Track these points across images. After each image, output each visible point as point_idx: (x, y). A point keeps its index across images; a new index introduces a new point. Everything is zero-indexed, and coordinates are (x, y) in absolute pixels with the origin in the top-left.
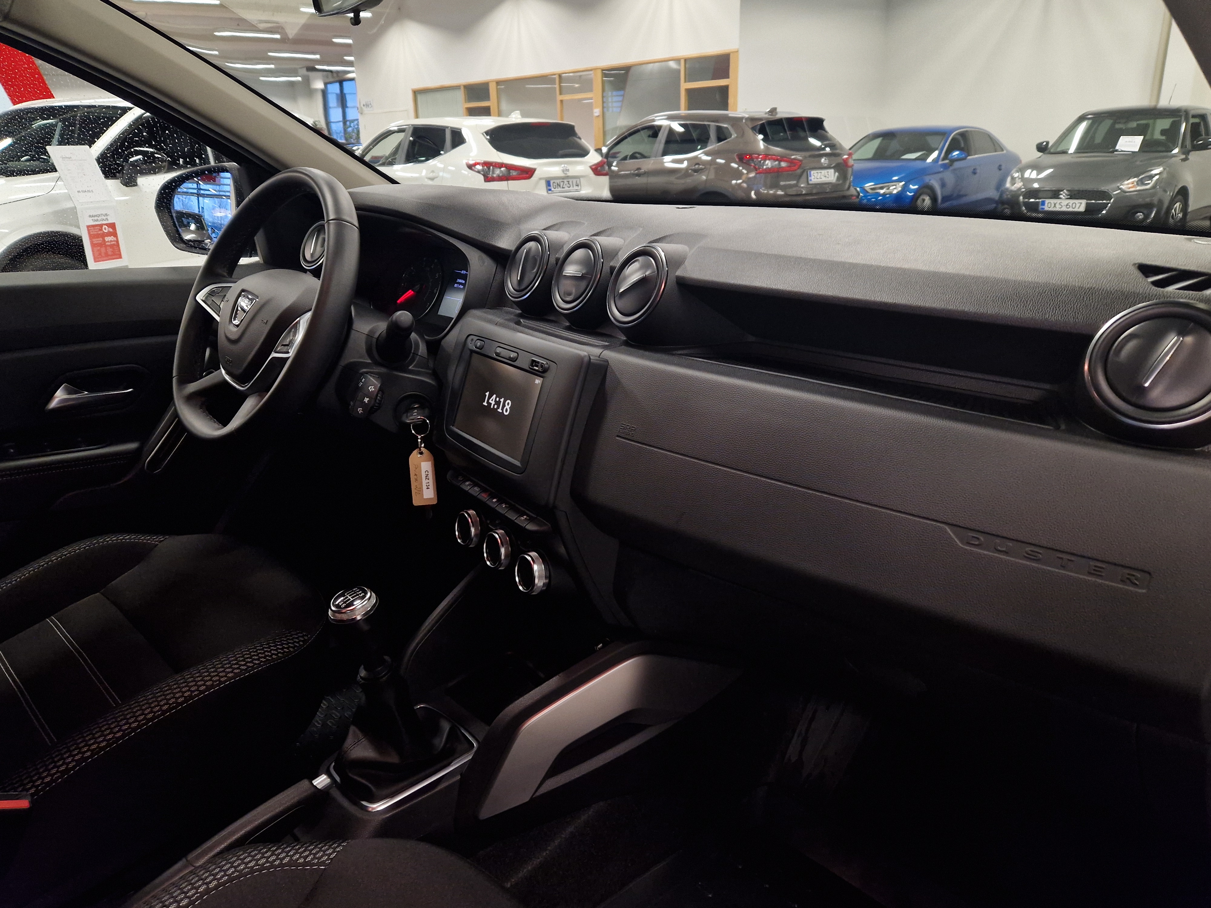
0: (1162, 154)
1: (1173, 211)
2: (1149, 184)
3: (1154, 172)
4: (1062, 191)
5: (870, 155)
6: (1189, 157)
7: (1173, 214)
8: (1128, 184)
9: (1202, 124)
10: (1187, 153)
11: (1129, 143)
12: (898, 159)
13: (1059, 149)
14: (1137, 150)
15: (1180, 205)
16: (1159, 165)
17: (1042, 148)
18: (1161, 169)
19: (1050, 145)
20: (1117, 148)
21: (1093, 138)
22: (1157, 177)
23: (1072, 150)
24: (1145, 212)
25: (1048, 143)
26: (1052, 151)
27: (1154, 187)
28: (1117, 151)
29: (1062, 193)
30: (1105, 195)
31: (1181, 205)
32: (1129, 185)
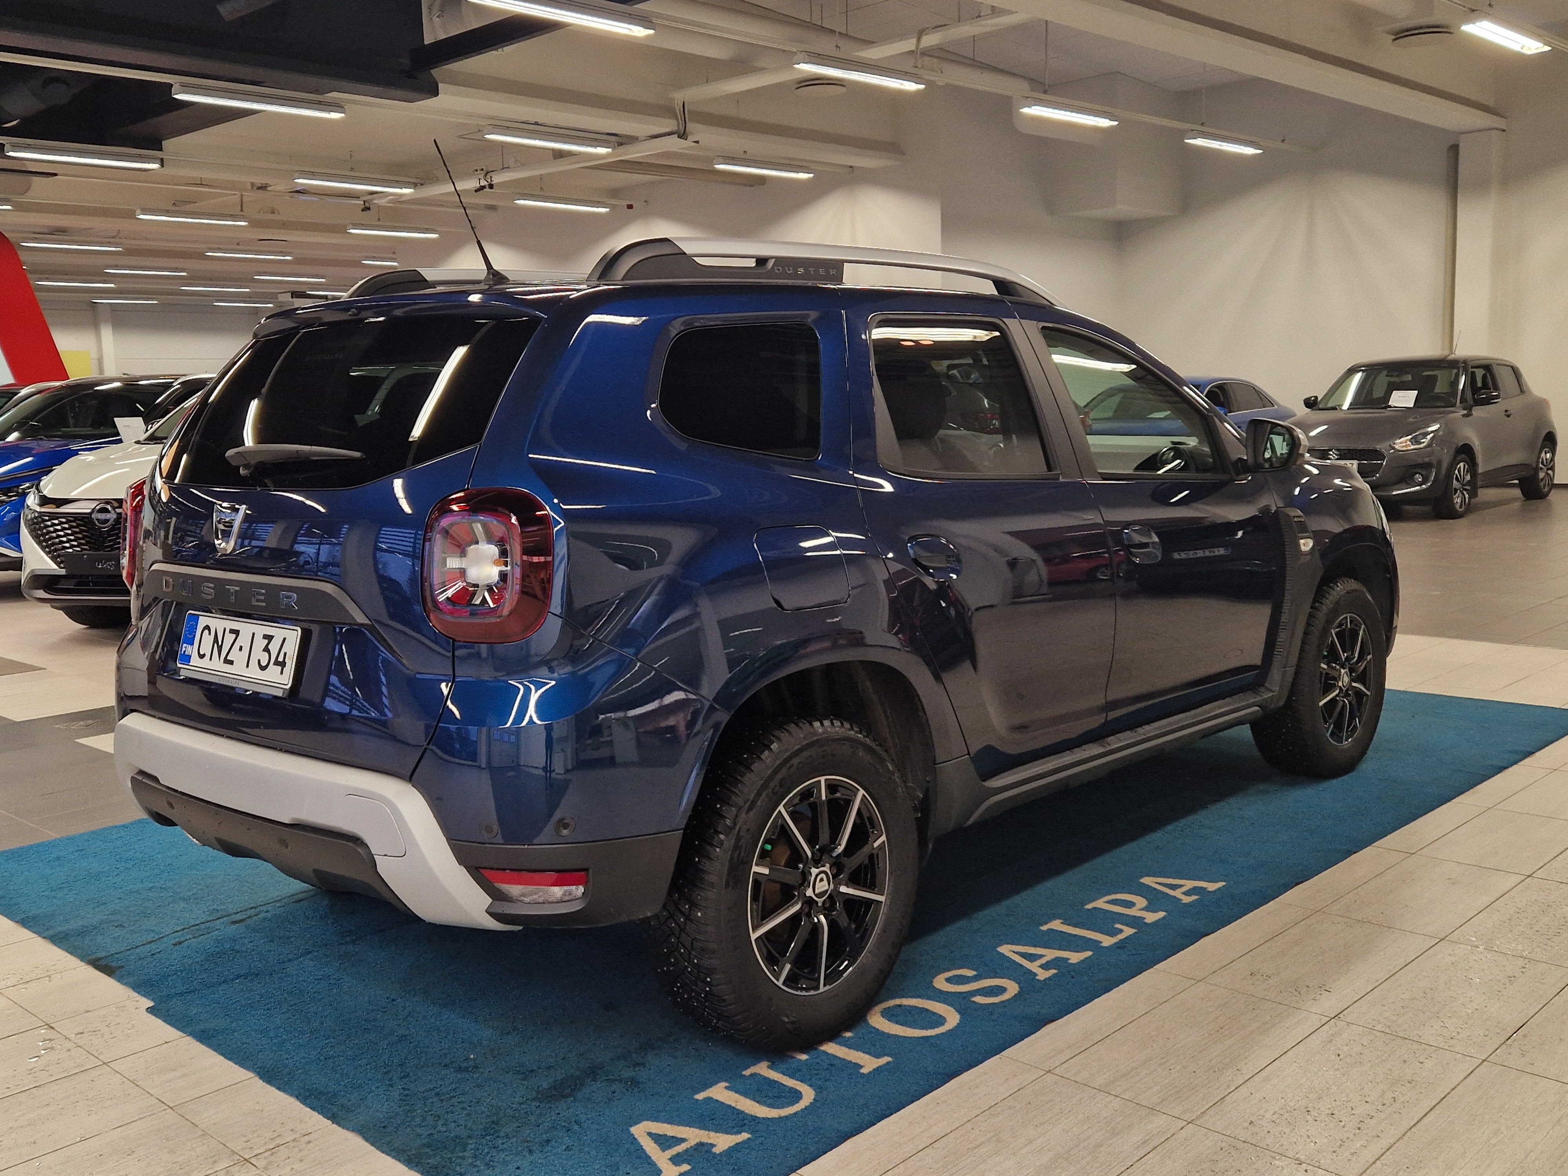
0: (1442, 409)
1: (1456, 472)
2: (1423, 442)
3: (1430, 429)
4: (1331, 450)
5: (1110, 414)
6: (1473, 412)
7: (1457, 475)
8: (1401, 443)
9: (1488, 375)
10: (1469, 408)
11: (1401, 398)
12: (1144, 418)
13: (1330, 405)
14: (1412, 405)
15: (1464, 465)
16: (1435, 421)
17: (1310, 403)
18: (1438, 426)
19: (1319, 399)
20: (1390, 404)
21: (1370, 392)
22: (1432, 435)
23: (1345, 406)
24: (1424, 473)
25: (1316, 397)
26: (1321, 406)
27: (1429, 445)
28: (1390, 407)
29: (1331, 453)
30: (1379, 455)
31: (1466, 466)
32: (1403, 443)
